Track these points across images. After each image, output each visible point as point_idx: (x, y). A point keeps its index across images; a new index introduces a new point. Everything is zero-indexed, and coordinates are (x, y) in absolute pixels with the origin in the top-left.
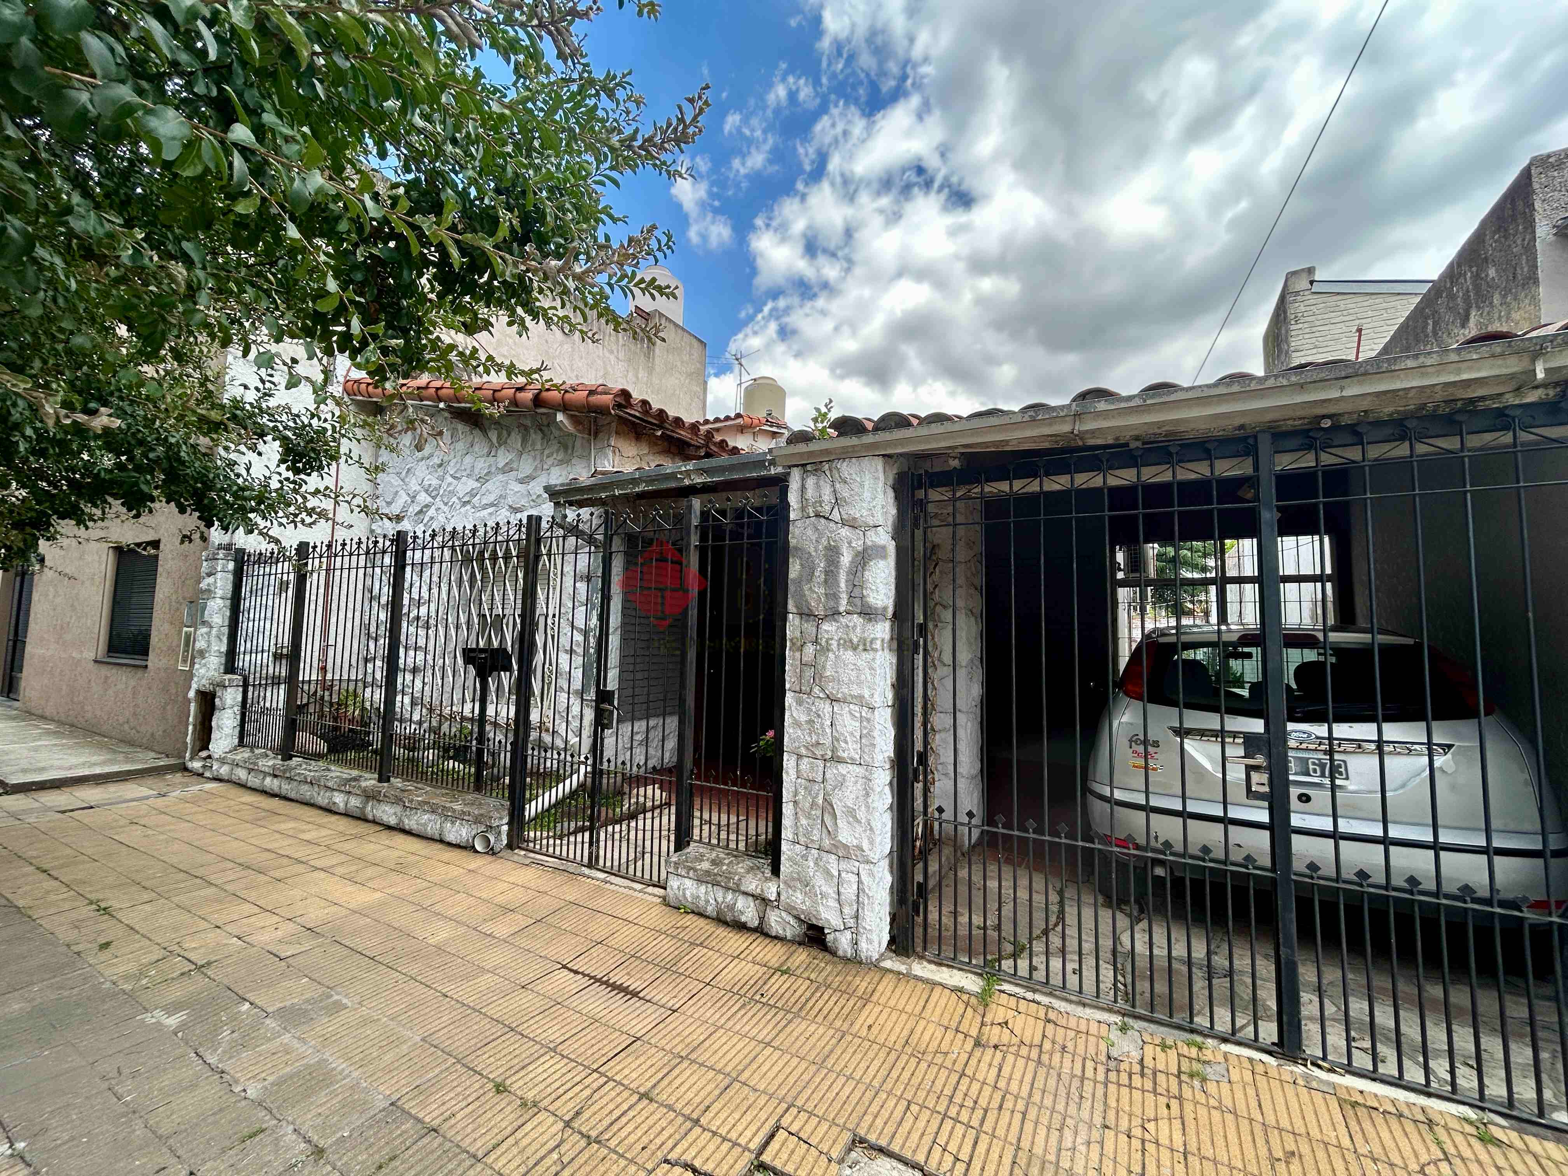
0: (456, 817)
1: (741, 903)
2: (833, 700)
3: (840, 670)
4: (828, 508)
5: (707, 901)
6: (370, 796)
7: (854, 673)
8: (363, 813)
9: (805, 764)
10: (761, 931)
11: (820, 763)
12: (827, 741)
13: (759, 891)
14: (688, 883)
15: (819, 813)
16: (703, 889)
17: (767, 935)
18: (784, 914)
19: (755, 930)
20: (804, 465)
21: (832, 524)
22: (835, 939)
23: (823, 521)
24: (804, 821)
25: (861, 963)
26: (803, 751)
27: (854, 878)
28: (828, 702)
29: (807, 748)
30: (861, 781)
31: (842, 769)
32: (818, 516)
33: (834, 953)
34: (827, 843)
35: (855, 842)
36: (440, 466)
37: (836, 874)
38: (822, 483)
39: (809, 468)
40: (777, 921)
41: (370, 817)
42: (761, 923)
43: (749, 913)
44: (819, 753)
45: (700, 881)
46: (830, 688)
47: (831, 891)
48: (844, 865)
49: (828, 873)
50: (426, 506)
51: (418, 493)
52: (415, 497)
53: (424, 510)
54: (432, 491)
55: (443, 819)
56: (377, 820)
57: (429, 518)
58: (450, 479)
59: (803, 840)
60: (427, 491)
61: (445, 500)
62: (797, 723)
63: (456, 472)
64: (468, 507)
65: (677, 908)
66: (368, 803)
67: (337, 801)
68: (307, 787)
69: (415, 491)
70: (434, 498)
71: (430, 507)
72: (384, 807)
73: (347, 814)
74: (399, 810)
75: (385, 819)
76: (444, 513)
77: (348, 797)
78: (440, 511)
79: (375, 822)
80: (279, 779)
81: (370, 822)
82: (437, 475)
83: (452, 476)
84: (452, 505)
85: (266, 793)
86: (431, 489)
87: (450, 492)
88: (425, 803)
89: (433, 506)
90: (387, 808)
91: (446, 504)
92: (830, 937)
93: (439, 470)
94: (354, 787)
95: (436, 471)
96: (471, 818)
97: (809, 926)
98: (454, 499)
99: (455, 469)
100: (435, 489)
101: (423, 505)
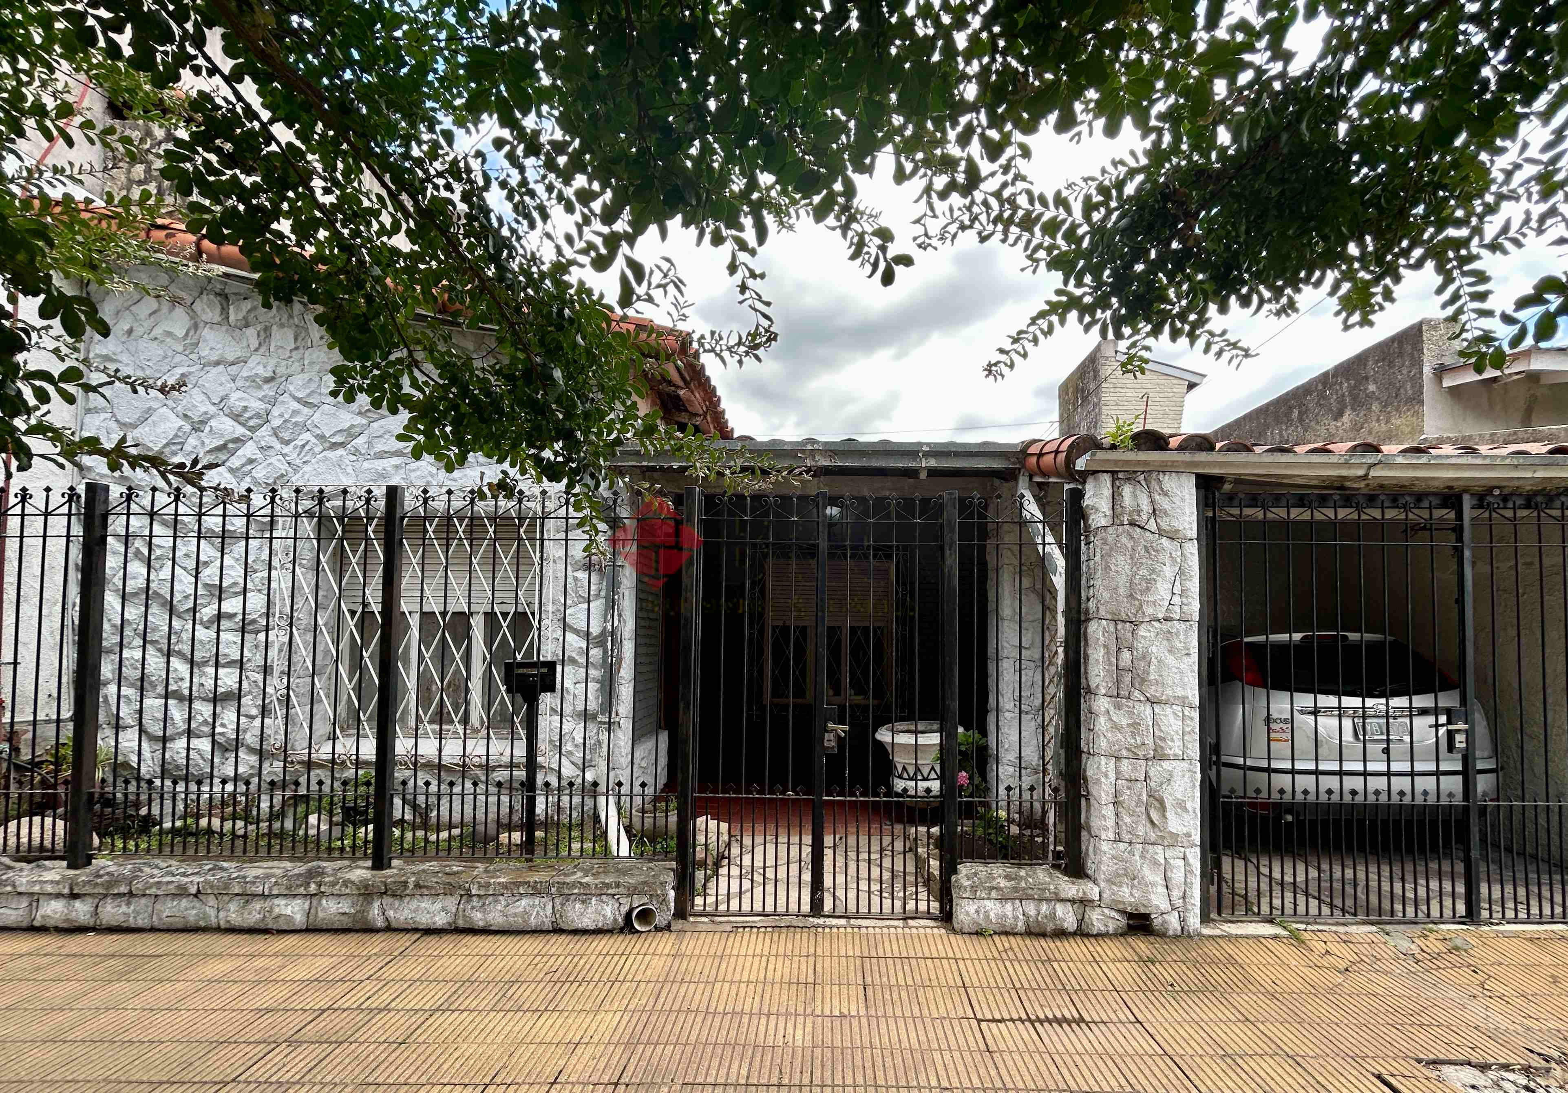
0: (586, 895)
1: (1061, 910)
2: (1152, 702)
3: (1164, 674)
4: (1145, 517)
5: (1016, 918)
6: (367, 893)
7: (1178, 676)
8: (365, 920)
9: (1125, 766)
10: (1082, 933)
11: (1143, 762)
12: (1150, 741)
13: (1081, 895)
14: (989, 904)
15: (1143, 810)
16: (1009, 907)
17: (1088, 935)
18: (1106, 911)
19: (1074, 934)
20: (1113, 473)
21: (1148, 534)
22: (1164, 922)
23: (1138, 530)
24: (1128, 820)
25: (1190, 936)
26: (1124, 753)
27: (1182, 863)
28: (1149, 704)
29: (1128, 750)
30: (1188, 774)
31: (1166, 765)
32: (1132, 524)
33: (1162, 935)
34: (1153, 836)
35: (1185, 830)
36: (268, 380)
37: (1163, 861)
38: (1138, 492)
39: (1120, 475)
40: (1097, 920)
41: (380, 923)
42: (1080, 925)
43: (1067, 917)
44: (1141, 753)
45: (1004, 899)
46: (1151, 692)
47: (1159, 879)
48: (1169, 853)
49: (1156, 863)
50: (237, 440)
51: (212, 417)
52: (203, 422)
53: (230, 445)
54: (250, 418)
55: (558, 901)
56: (394, 925)
57: (244, 460)
58: (296, 405)
59: (1126, 837)
60: (236, 417)
61: (286, 435)
62: (1117, 727)
63: (309, 395)
64: (341, 452)
65: (979, 933)
66: (370, 903)
67: (288, 911)
68: (184, 903)
69: (206, 413)
70: (253, 429)
71: (244, 442)
72: (414, 904)
73: (311, 930)
74: (451, 903)
75: (424, 920)
76: (284, 455)
77: (315, 901)
78: (271, 452)
79: (389, 929)
80: (89, 900)
81: (378, 931)
82: (261, 394)
83: (299, 400)
84: (303, 446)
85: (43, 930)
86: (247, 415)
87: (296, 424)
88: (518, 885)
89: (250, 442)
90: (425, 904)
91: (287, 443)
92: (1157, 922)
93: (266, 386)
94: (333, 884)
95: (259, 387)
96: (621, 890)
97: (1131, 916)
98: (307, 436)
99: (308, 391)
100: (258, 415)
101: (228, 438)
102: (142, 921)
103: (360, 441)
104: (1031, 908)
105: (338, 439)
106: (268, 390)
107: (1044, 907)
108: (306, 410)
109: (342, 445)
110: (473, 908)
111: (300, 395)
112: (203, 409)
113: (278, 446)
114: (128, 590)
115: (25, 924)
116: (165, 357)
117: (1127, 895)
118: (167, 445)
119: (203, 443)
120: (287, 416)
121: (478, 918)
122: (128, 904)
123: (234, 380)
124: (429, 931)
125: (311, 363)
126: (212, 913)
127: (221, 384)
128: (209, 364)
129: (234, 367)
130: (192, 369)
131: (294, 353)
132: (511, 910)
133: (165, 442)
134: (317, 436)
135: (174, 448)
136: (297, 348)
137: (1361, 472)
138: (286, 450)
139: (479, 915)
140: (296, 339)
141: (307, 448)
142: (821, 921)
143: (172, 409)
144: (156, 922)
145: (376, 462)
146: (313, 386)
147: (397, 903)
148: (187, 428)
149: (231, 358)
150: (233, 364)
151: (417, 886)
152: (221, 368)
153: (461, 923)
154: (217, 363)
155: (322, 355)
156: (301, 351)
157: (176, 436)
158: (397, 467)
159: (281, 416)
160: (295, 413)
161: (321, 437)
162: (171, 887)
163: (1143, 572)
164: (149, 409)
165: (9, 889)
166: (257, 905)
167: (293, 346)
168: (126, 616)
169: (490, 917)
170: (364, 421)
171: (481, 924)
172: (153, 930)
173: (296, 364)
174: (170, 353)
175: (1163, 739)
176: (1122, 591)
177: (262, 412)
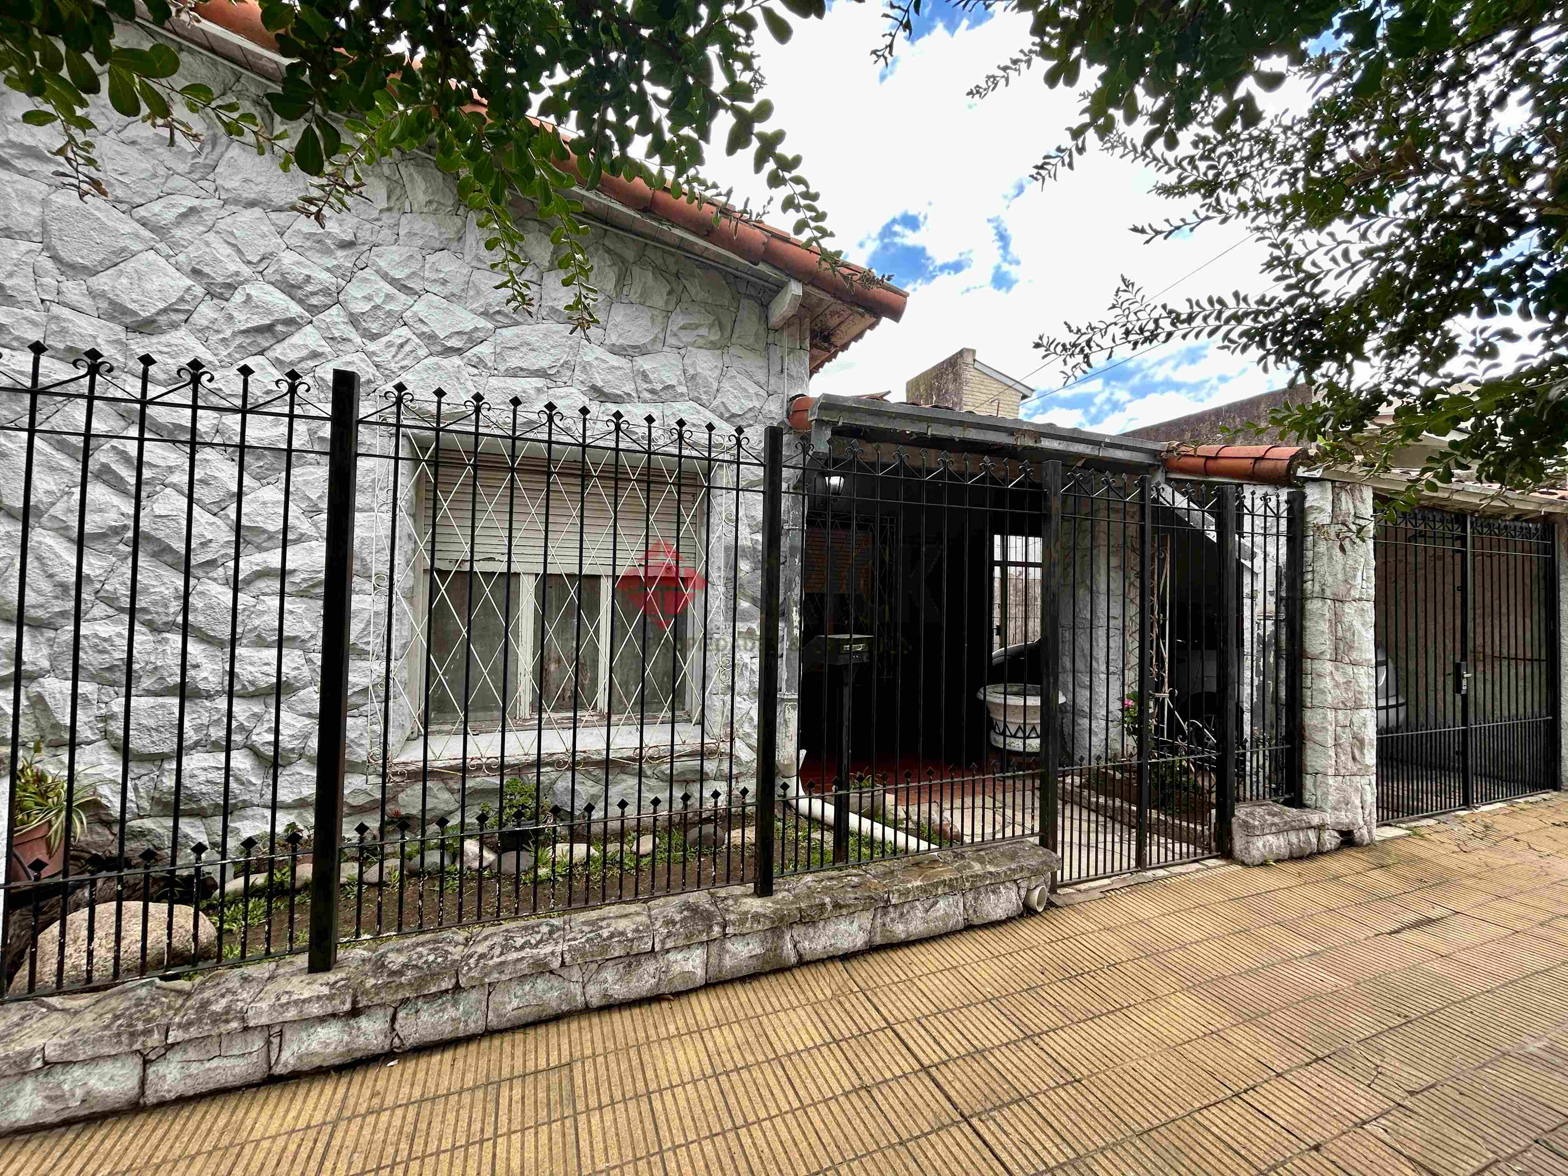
0: (997, 884)
1: (1309, 836)
2: (1353, 664)
4: (1351, 519)
5: (1285, 847)
8: (775, 959)
9: (1340, 714)
10: (1319, 852)
11: (1349, 711)
16: (1281, 838)
17: (1322, 853)
18: (1332, 832)
19: (1315, 854)
22: (1360, 834)
23: (1345, 528)
24: (1342, 758)
26: (1340, 705)
27: (1368, 787)
28: (1351, 666)
31: (1360, 712)
32: (1343, 523)
33: (1359, 845)
34: (1355, 769)
36: (345, 245)
37: (1360, 787)
38: (1348, 499)
39: (1337, 484)
40: (1327, 840)
42: (1318, 846)
43: (1313, 840)
44: (1349, 705)
45: (1278, 832)
46: (1354, 656)
47: (1358, 802)
48: (1363, 781)
49: (1357, 789)
50: (290, 322)
51: (247, 281)
52: (232, 287)
53: (279, 328)
54: (313, 294)
55: (970, 896)
56: (807, 958)
57: (304, 353)
58: (388, 288)
59: (1343, 771)
60: (289, 288)
61: (375, 327)
62: (1337, 685)
63: (409, 277)
64: (456, 360)
65: (1264, 864)
66: (781, 937)
67: (689, 967)
68: (541, 984)
69: (237, 274)
70: (314, 310)
71: (300, 326)
72: (831, 928)
73: (712, 984)
74: (865, 919)
75: (845, 944)
76: (370, 355)
77: (714, 949)
78: (347, 347)
79: (803, 963)
80: (380, 1013)
81: (789, 969)
82: (331, 263)
83: (393, 282)
84: (402, 346)
85: (295, 1077)
86: (310, 288)
87: (389, 313)
88: (936, 886)
89: (309, 328)
90: (843, 926)
91: (374, 337)
92: (1357, 835)
93: (340, 253)
94: (742, 922)
95: (328, 252)
96: (1026, 873)
97: (1341, 833)
98: (405, 332)
99: (407, 271)
100: (326, 292)
101: (277, 316)
102: (474, 1025)
103: (484, 350)
104: (1293, 837)
105: (454, 343)
106: (342, 258)
107: (1301, 835)
108: (402, 297)
109: (459, 351)
110: (892, 920)
111: (398, 274)
112: (233, 268)
113: (358, 340)
114: (88, 528)
115: (258, 1076)
116: (155, 176)
117: (1344, 818)
118: (165, 311)
119: (230, 318)
120: (378, 301)
121: (900, 930)
122: (455, 1004)
123: (282, 235)
124: (847, 957)
125: (411, 234)
126: (576, 989)
127: (263, 236)
128: (236, 202)
129: (283, 215)
130: (207, 203)
131: (385, 216)
132: (932, 914)
133: (161, 305)
134: (421, 335)
135: (175, 317)
136: (389, 209)
137: (1446, 495)
138: (372, 347)
139: (901, 927)
140: (389, 198)
141: (407, 348)
142: (1150, 874)
143: (167, 257)
144: (493, 1021)
145: (508, 379)
146: (415, 266)
147: (811, 930)
148: (199, 291)
149: (279, 200)
150: (280, 210)
151: (837, 906)
152: (257, 212)
153: (878, 940)
154: (252, 204)
155: (431, 226)
156: (396, 214)
157: (182, 299)
158: (539, 390)
159: (368, 298)
160: (389, 297)
161: (431, 338)
162: (523, 965)
163: (1351, 562)
164: (123, 250)
165: (234, 1025)
166: (650, 966)
167: (385, 205)
168: (86, 570)
169: (911, 928)
170: (490, 326)
171: (903, 936)
172: (489, 1033)
173: (386, 231)
174: (162, 171)
175: (1361, 693)
176: (1340, 576)
177: (333, 288)
